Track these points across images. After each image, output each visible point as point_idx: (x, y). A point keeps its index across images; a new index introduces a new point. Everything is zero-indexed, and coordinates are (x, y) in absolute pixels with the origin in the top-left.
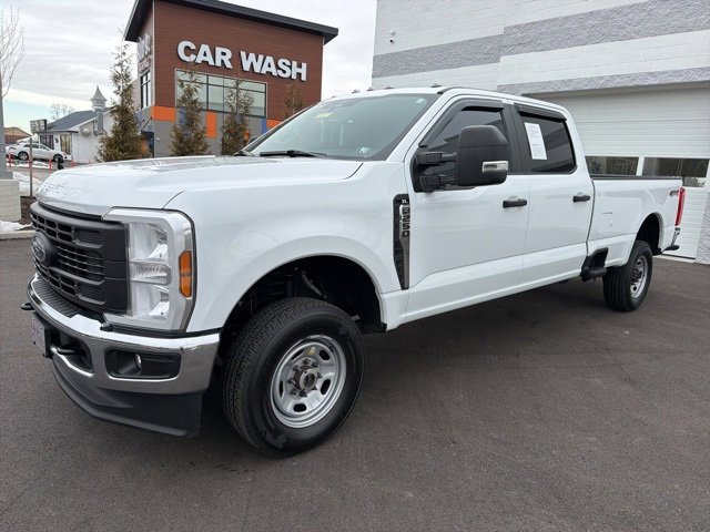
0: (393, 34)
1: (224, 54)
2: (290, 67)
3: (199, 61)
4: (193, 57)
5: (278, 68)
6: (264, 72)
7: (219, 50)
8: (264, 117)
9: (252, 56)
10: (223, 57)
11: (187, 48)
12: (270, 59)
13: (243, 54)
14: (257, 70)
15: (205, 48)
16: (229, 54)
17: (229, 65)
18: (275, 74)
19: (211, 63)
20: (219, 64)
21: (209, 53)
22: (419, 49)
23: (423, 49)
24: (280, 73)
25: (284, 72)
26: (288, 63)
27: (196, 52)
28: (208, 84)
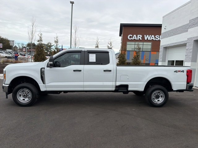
0: (166, 26)
1: (140, 36)
2: (159, 37)
3: (133, 39)
4: (131, 38)
5: (155, 38)
6: (151, 39)
7: (138, 36)
8: (150, 51)
9: (148, 36)
10: (139, 37)
11: (130, 36)
12: (153, 36)
13: (145, 36)
14: (149, 39)
15: (135, 36)
16: (141, 36)
17: (141, 39)
18: (154, 39)
19: (136, 39)
20: (138, 39)
21: (136, 37)
22: (171, 30)
23: (172, 30)
24: (156, 39)
25: (157, 39)
26: (158, 36)
27: (132, 37)
28: (135, 44)
